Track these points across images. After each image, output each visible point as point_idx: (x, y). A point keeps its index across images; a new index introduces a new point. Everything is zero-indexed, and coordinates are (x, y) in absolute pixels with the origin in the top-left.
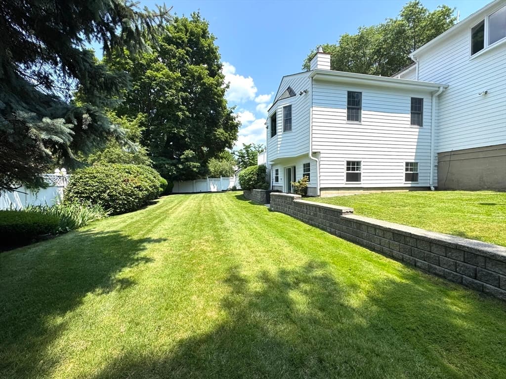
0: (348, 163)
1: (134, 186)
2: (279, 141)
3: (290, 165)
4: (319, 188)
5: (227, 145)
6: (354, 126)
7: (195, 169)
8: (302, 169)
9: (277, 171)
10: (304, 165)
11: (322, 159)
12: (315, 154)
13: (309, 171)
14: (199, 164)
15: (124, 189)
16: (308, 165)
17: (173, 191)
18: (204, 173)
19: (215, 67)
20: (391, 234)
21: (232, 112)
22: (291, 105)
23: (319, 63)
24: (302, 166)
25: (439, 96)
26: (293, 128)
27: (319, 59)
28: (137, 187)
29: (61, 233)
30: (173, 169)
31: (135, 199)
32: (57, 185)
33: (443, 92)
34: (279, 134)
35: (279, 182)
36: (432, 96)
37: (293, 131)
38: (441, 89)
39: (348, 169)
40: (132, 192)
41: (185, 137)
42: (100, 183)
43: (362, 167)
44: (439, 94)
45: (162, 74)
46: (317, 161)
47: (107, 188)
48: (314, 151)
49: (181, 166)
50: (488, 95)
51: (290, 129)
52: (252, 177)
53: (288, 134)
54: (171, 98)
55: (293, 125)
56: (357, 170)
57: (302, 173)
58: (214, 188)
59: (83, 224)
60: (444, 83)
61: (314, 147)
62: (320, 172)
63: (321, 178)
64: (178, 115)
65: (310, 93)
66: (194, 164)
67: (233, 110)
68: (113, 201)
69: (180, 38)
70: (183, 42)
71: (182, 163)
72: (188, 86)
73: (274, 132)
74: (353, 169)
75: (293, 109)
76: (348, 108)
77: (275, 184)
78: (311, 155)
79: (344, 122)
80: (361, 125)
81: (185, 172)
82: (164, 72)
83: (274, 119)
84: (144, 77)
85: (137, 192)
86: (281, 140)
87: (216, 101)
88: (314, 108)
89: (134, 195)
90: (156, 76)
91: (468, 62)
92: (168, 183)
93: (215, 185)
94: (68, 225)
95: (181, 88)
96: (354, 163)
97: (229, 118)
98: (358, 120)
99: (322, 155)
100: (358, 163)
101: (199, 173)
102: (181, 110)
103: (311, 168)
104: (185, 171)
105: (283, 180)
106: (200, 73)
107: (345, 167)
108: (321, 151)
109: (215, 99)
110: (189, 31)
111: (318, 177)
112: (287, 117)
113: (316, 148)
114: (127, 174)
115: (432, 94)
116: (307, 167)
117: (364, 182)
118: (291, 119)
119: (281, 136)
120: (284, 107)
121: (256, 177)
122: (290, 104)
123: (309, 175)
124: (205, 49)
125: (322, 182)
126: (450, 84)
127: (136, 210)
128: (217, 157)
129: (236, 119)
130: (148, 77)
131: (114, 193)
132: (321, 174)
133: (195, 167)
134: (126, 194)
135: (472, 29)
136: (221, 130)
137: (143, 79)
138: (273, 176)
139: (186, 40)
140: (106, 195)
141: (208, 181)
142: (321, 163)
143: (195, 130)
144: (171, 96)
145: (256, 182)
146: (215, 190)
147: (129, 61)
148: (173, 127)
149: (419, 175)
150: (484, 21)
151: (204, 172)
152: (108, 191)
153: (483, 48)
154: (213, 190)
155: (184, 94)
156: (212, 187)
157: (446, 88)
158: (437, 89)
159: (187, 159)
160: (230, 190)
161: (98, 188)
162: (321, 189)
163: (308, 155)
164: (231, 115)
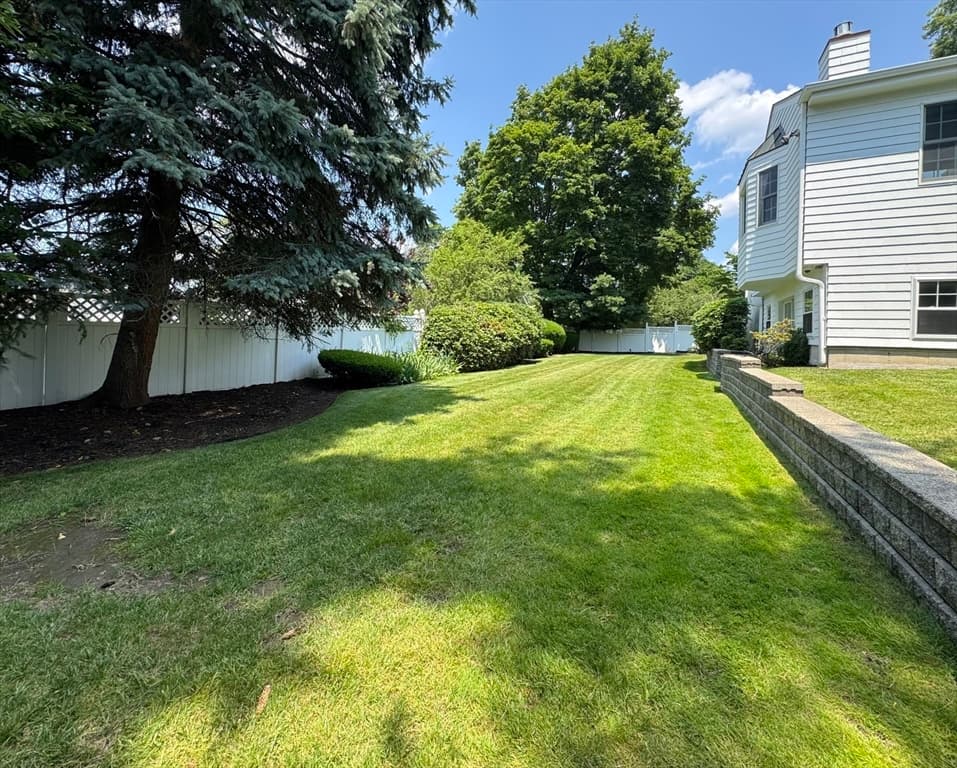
0: (927, 286)
1: (495, 333)
2: (750, 246)
3: (787, 297)
4: (823, 347)
5: (682, 259)
7: (614, 309)
8: (803, 306)
9: (770, 309)
10: (806, 294)
11: (832, 281)
12: (811, 269)
14: (623, 299)
15: (480, 337)
16: (812, 297)
17: (580, 349)
18: (635, 316)
19: (663, 111)
21: (694, 192)
22: (776, 166)
23: (832, 62)
24: (804, 297)
26: (779, 215)
28: (499, 336)
29: (405, 383)
30: (575, 309)
31: (495, 351)
32: (415, 329)
34: (749, 231)
37: (779, 220)
39: (924, 301)
40: (491, 341)
41: (599, 251)
42: (454, 327)
45: (563, 153)
46: (818, 286)
47: (460, 335)
48: (809, 262)
49: (589, 304)
51: (774, 217)
52: (710, 324)
53: (770, 228)
54: (574, 189)
55: (779, 208)
57: (802, 312)
58: (660, 346)
59: (428, 377)
61: (807, 255)
62: (826, 311)
63: (831, 323)
64: (586, 215)
65: (802, 136)
66: (613, 299)
67: (697, 187)
68: (467, 352)
69: (597, 82)
70: (602, 87)
71: (592, 298)
72: (607, 163)
74: (947, 301)
75: (780, 174)
76: (926, 148)
78: (799, 272)
79: (915, 184)
81: (596, 315)
82: (564, 148)
84: (535, 165)
85: (498, 341)
86: (752, 243)
87: (658, 176)
88: (809, 169)
89: (493, 346)
90: (553, 158)
92: (567, 333)
93: (662, 341)
94: (412, 375)
95: (594, 167)
96: (947, 285)
97: (688, 202)
99: (831, 271)
101: (624, 316)
102: (592, 205)
103: (813, 300)
104: (598, 311)
106: (627, 134)
107: (915, 296)
108: (831, 262)
109: (656, 172)
110: (615, 61)
111: (822, 323)
112: (767, 193)
113: (812, 257)
114: (489, 317)
118: (776, 195)
119: (753, 236)
120: (761, 173)
121: (719, 323)
122: (774, 164)
123: (812, 315)
124: (643, 83)
125: (830, 333)
127: (495, 369)
128: (664, 284)
129: (705, 204)
130: (542, 164)
131: (468, 342)
132: (830, 315)
133: (614, 305)
134: (483, 345)
136: (671, 231)
137: (533, 168)
138: (764, 320)
139: (607, 82)
140: (458, 344)
141: (648, 332)
142: (831, 288)
143: (618, 236)
144: (574, 185)
145: (721, 333)
146: (663, 350)
147: (516, 146)
148: (578, 237)
151: (636, 314)
152: (461, 339)
154: (656, 349)
155: (598, 177)
156: (655, 343)
159: (601, 291)
160: (694, 352)
161: (451, 335)
162: (830, 350)
163: (791, 272)
164: (694, 196)
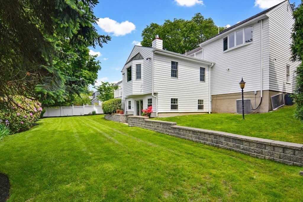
0: (172, 99)
3: (139, 99)
4: (157, 113)
6: (174, 79)
8: (147, 102)
9: (130, 102)
10: (148, 99)
11: (159, 97)
12: (155, 94)
13: (151, 103)
16: (151, 100)
20: (192, 132)
22: (141, 64)
23: (157, 44)
24: (147, 100)
25: (212, 68)
26: (142, 77)
27: (157, 42)
33: (213, 66)
34: (133, 80)
35: (131, 109)
36: (209, 67)
37: (142, 79)
38: (213, 65)
39: (172, 103)
43: (178, 102)
44: (212, 67)
46: (156, 98)
48: (155, 92)
50: (230, 71)
51: (140, 78)
53: (139, 81)
55: (142, 75)
56: (176, 103)
57: (147, 104)
60: (213, 62)
61: (154, 90)
63: (159, 107)
65: (152, 60)
67: (95, 58)
73: (130, 79)
74: (174, 103)
75: (142, 67)
76: (172, 70)
77: (128, 110)
78: (153, 94)
79: (170, 77)
80: (178, 79)
83: (129, 70)
86: (134, 84)
88: (155, 69)
91: (222, 54)
96: (174, 99)
98: (176, 77)
99: (159, 95)
100: (177, 100)
103: (152, 101)
105: (134, 108)
107: (170, 101)
108: (158, 93)
111: (157, 107)
112: (138, 71)
115: (209, 66)
116: (150, 101)
117: (180, 110)
118: (141, 72)
119: (134, 82)
120: (136, 65)
123: (151, 105)
126: (216, 62)
135: (224, 39)
138: (127, 105)
141: (73, 108)
142: (158, 99)
143: (65, 69)
149: (204, 106)
150: (227, 37)
153: (227, 49)
157: (214, 64)
158: (211, 64)
162: (159, 113)
163: (151, 94)
